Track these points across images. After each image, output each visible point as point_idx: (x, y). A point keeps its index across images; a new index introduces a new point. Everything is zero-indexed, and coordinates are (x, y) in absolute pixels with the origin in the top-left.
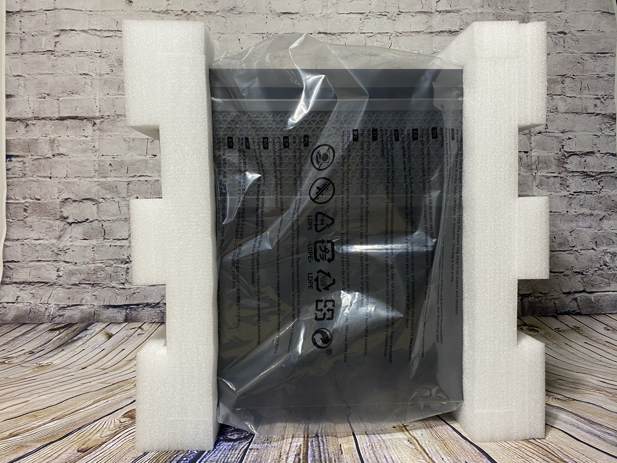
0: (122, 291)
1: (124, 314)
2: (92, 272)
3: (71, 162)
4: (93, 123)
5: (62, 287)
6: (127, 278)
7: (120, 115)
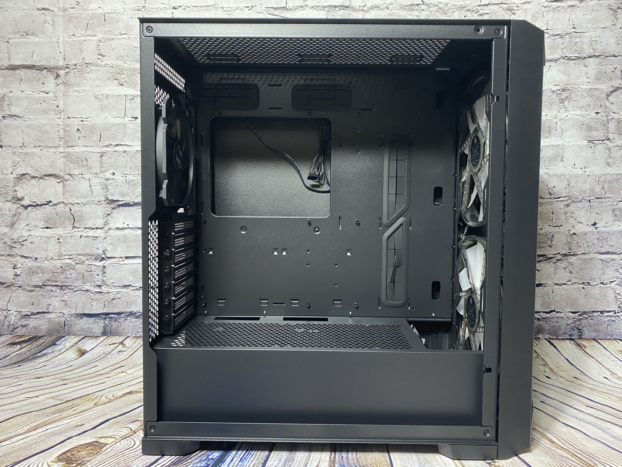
0: (98, 295)
1: (102, 325)
2: (58, 271)
3: (28, 126)
4: (55, 75)
5: (22, 289)
6: (104, 278)
7: (90, 64)
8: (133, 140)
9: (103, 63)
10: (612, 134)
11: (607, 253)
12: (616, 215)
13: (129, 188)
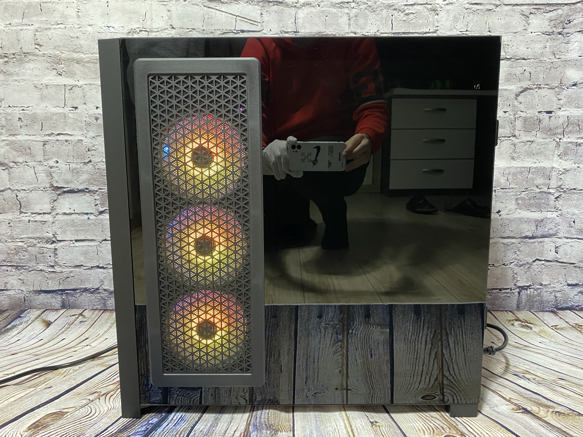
1: (60, 300)
2: (12, 252)
6: (56, 259)
7: (28, 53)
8: (74, 130)
9: (41, 53)
10: (518, 131)
11: (509, 237)
12: (518, 204)
13: (73, 176)
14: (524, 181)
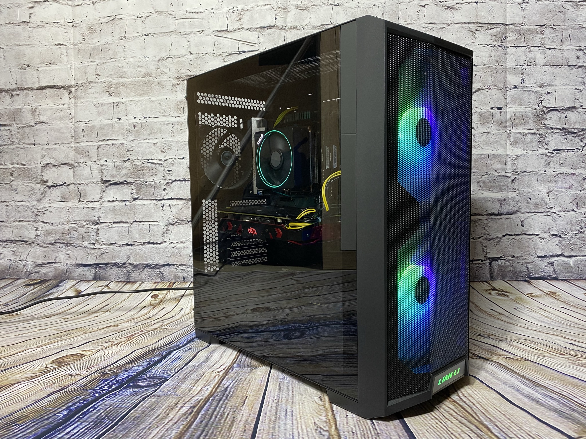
0: (92, 251)
1: (94, 272)
2: (66, 232)
3: (51, 129)
4: (69, 91)
5: (39, 246)
6: (97, 238)
7: (91, 82)
8: (118, 136)
9: (99, 81)
10: (475, 124)
12: (480, 186)
13: (117, 172)
14: (484, 166)
